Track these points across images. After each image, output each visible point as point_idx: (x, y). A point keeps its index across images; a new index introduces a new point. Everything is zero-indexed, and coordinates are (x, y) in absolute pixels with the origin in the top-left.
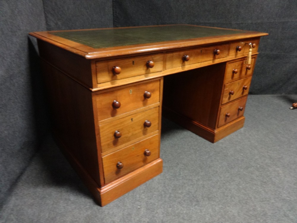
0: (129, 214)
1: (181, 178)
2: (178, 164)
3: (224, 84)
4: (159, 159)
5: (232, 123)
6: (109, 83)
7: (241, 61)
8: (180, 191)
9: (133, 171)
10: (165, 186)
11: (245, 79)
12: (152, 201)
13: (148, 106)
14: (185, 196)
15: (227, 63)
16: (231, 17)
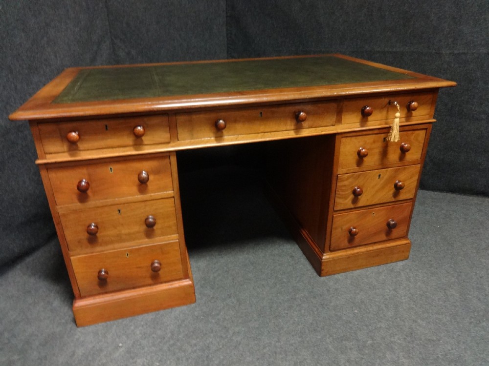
0: (101, 350)
1: (213, 321)
2: (230, 296)
3: (335, 175)
4: (188, 280)
5: (370, 248)
6: (66, 154)
7: (383, 135)
8: (194, 342)
9: (134, 288)
10: (179, 326)
11: (399, 169)
12: (144, 342)
13: (149, 195)
14: (195, 351)
15: (337, 137)
16: (440, 41)
